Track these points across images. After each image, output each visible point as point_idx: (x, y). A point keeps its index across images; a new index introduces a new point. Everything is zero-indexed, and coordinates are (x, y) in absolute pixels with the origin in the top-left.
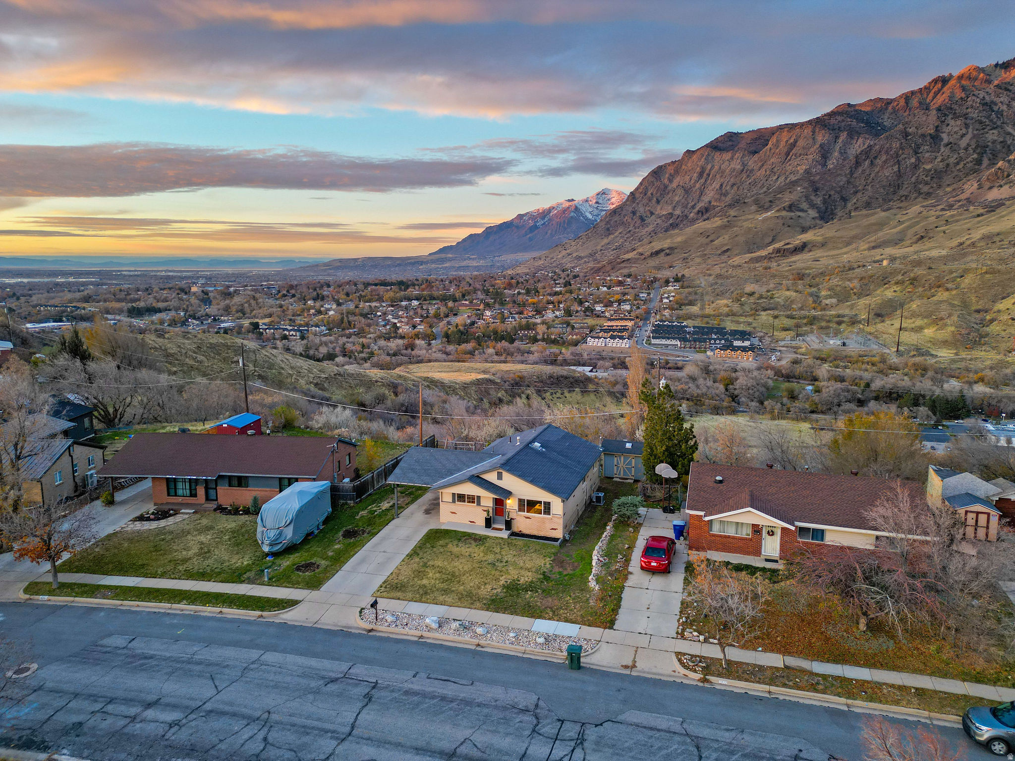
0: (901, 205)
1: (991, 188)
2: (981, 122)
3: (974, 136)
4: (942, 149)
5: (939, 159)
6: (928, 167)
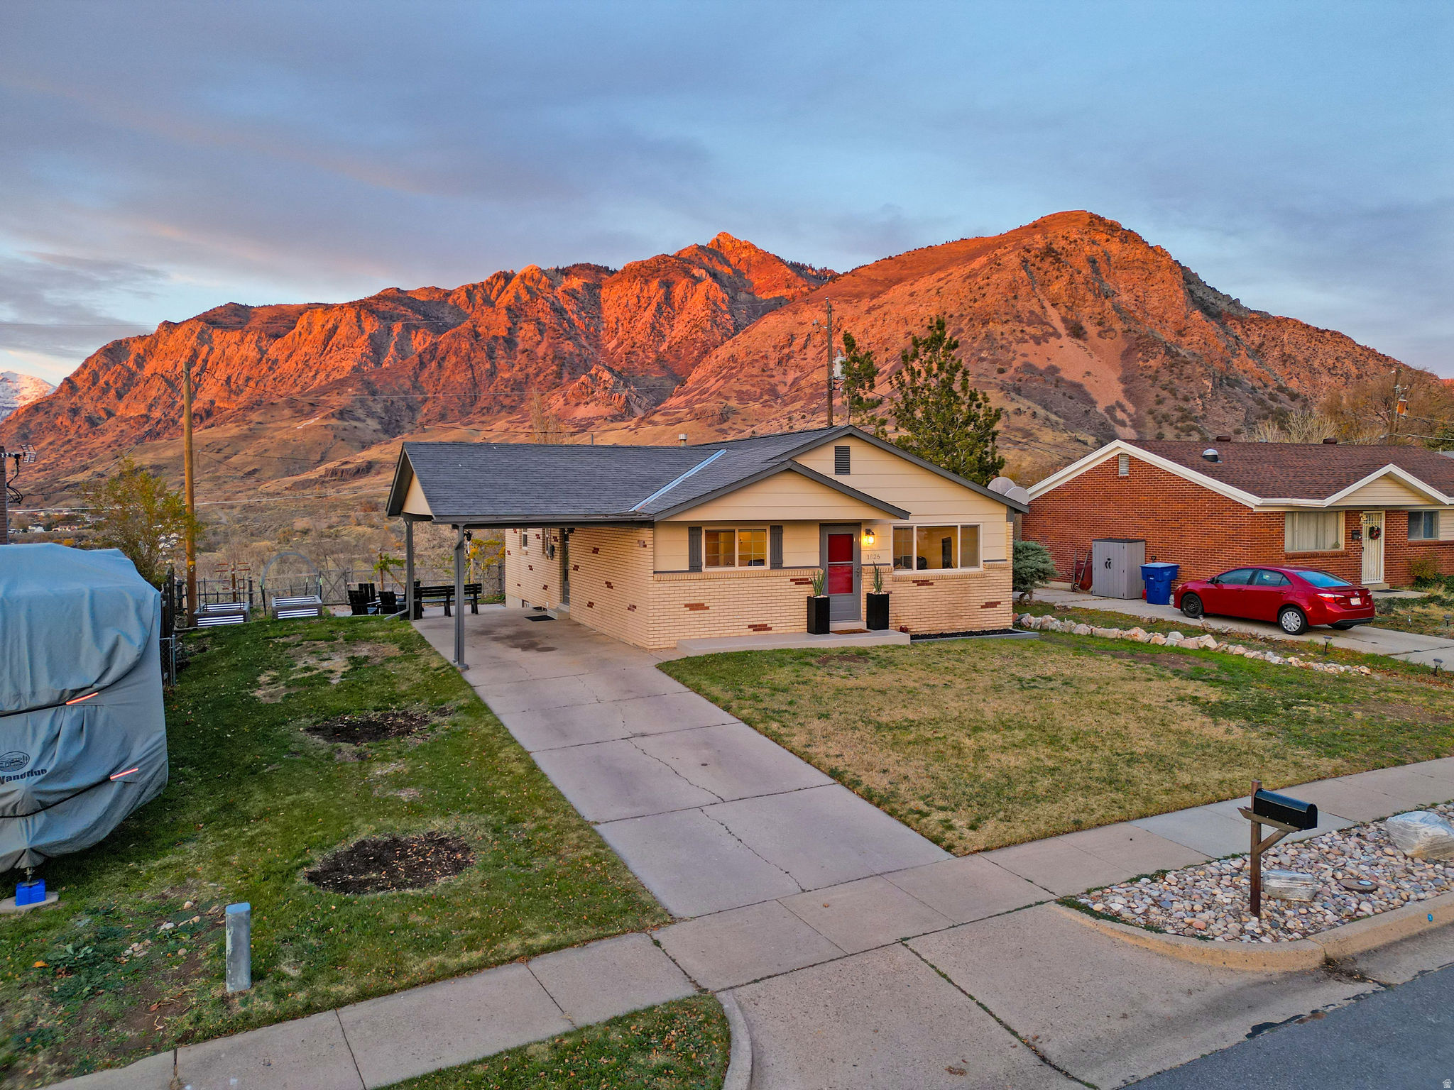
0: (483, 419)
1: (577, 405)
2: (555, 330)
3: (550, 345)
4: (519, 357)
5: (517, 368)
6: (507, 376)
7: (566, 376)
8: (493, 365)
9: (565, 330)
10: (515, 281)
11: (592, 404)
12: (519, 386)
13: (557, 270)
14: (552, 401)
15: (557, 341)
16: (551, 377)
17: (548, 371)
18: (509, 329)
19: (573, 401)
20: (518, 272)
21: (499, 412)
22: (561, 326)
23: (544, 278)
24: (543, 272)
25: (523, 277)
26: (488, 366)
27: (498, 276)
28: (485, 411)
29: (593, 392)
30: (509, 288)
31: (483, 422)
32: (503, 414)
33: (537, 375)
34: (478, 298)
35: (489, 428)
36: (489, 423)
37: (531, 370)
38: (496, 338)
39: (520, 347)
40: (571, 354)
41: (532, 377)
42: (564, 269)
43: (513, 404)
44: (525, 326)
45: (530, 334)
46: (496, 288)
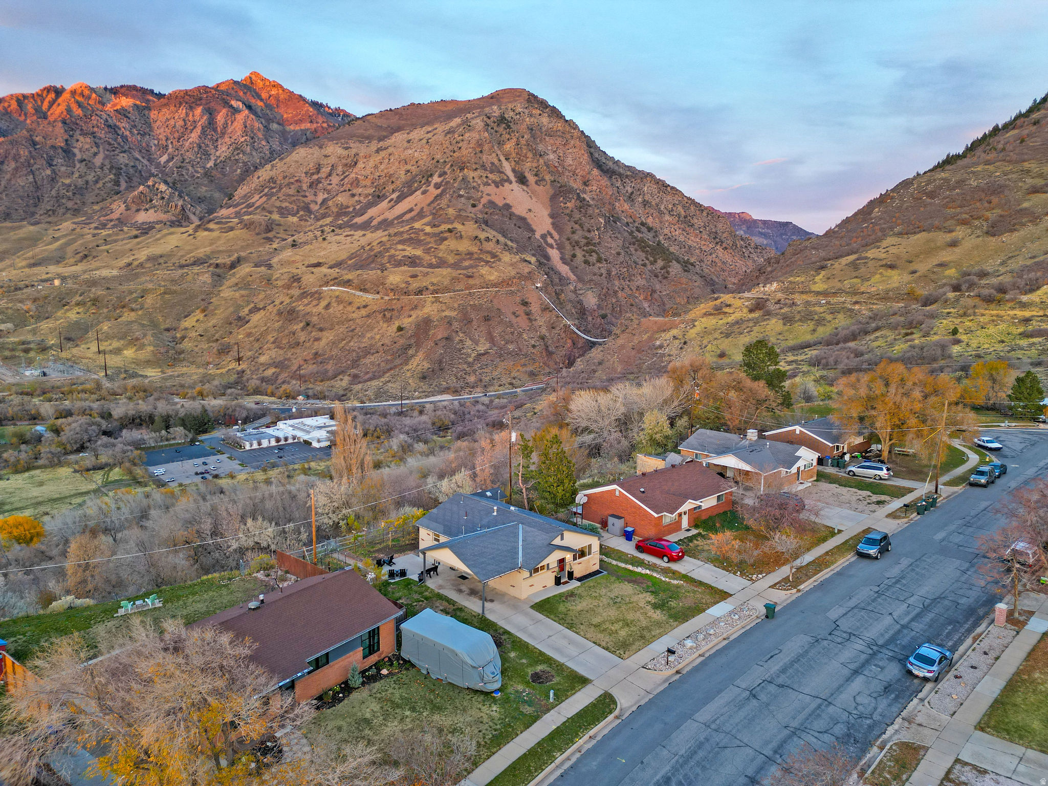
1: (138, 210)
5: (76, 175)
7: (123, 185)
8: (54, 171)
9: (119, 144)
10: (66, 96)
11: (151, 211)
12: (79, 191)
13: (106, 89)
14: (114, 206)
15: (112, 153)
16: (109, 185)
17: (107, 179)
18: (67, 141)
19: (134, 207)
20: (68, 87)
21: (64, 214)
22: (116, 140)
23: (94, 95)
24: (93, 90)
25: (73, 93)
26: (48, 172)
27: (48, 89)
28: (50, 213)
29: (151, 201)
30: (60, 100)
31: (50, 223)
32: (68, 215)
33: (96, 182)
34: (29, 107)
35: (56, 228)
36: (56, 224)
37: (91, 177)
38: (53, 147)
39: (79, 156)
40: (126, 165)
41: (91, 183)
42: (112, 89)
43: (76, 207)
44: (81, 138)
45: (87, 146)
46: (47, 100)
